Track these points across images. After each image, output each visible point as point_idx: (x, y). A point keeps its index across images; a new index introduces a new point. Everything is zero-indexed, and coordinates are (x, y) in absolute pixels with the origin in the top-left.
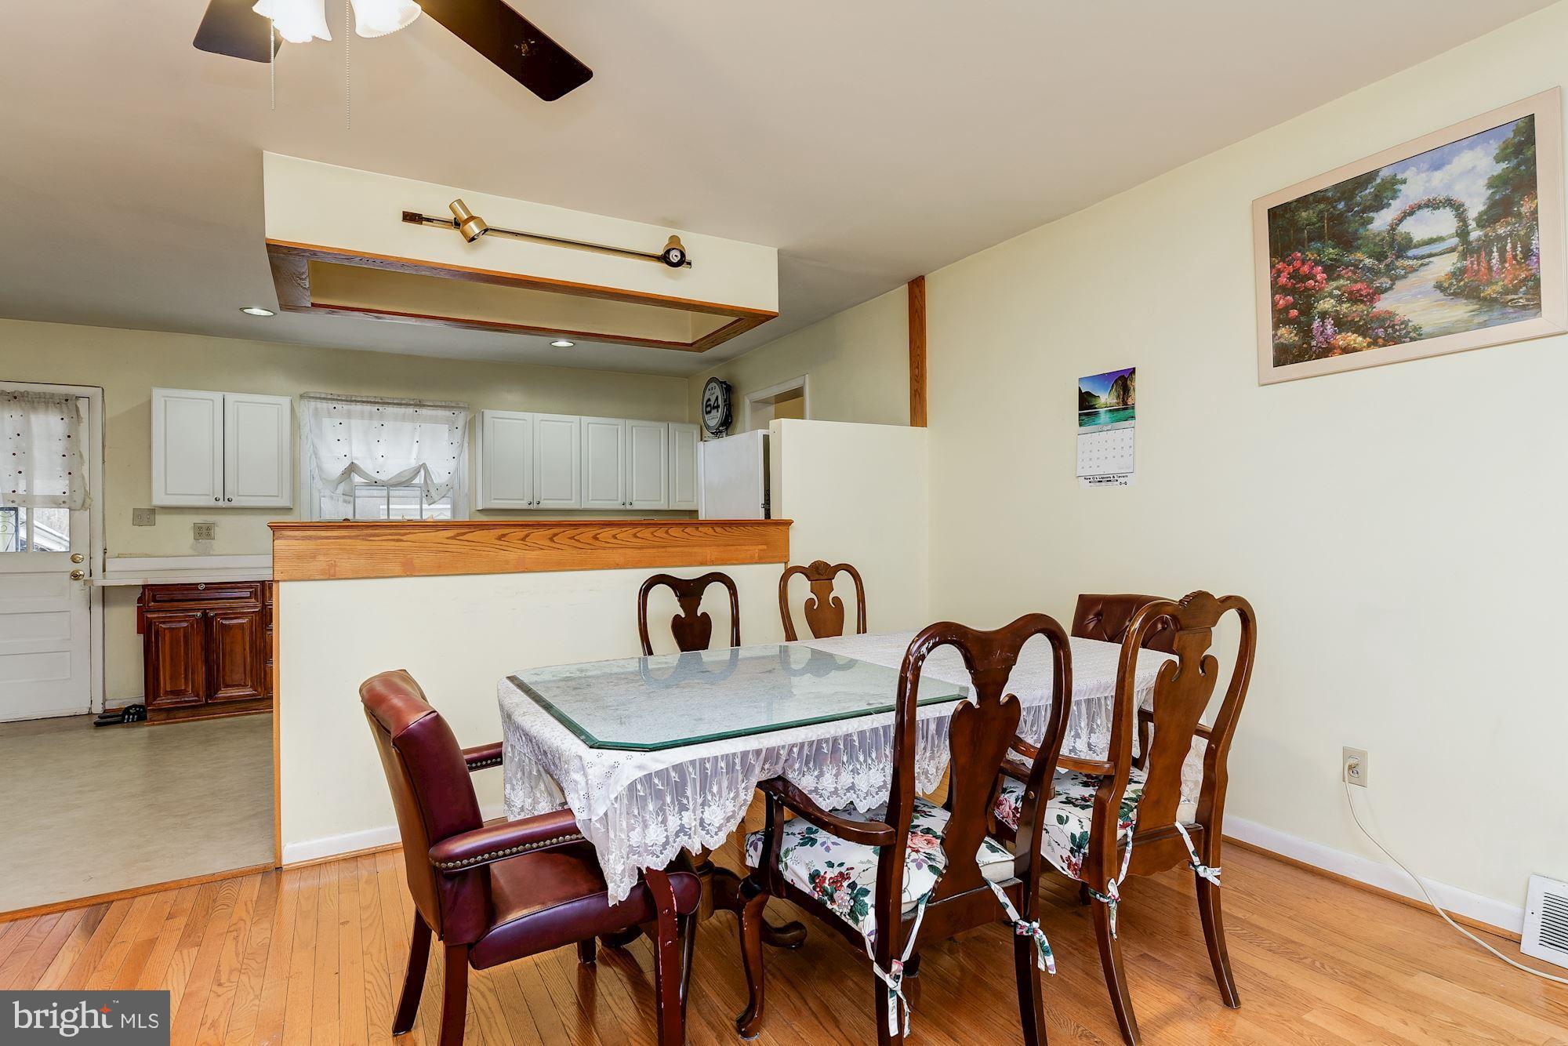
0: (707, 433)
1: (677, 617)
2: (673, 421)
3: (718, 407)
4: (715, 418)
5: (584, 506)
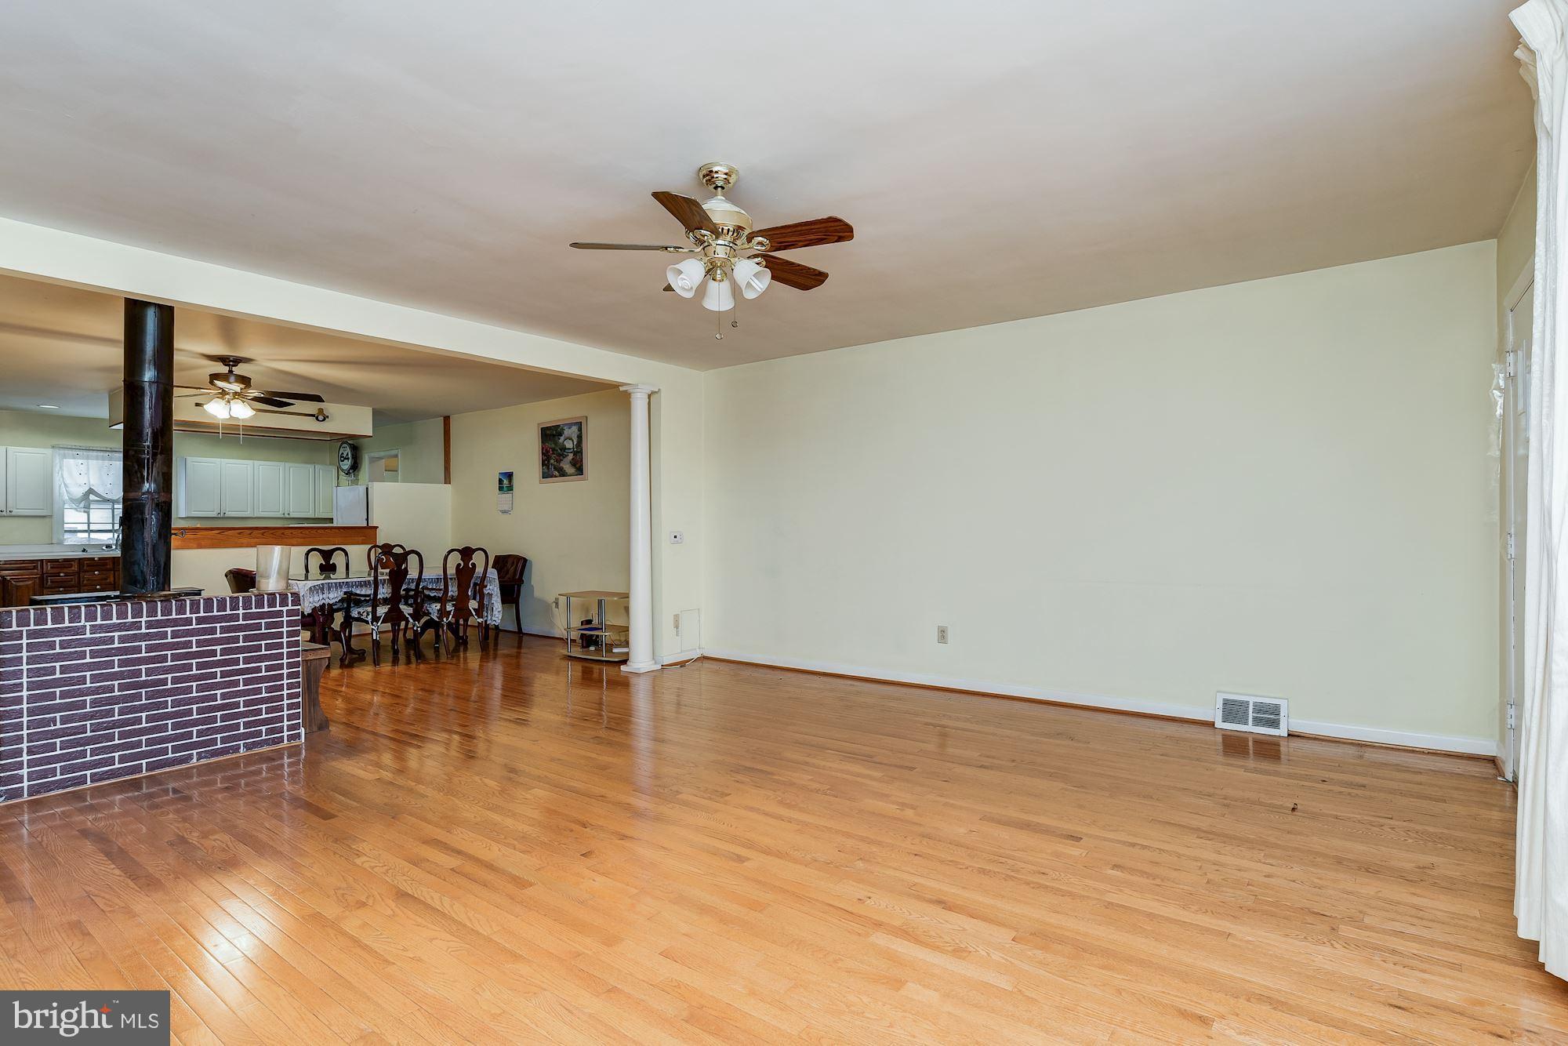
0: (341, 473)
1: (321, 564)
2: (318, 463)
3: (348, 459)
4: (346, 465)
5: (256, 516)
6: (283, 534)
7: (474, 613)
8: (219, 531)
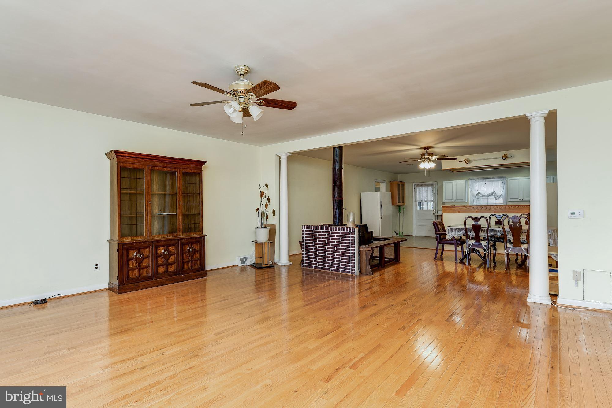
6: (490, 208)
7: (524, 251)
8: (465, 207)
